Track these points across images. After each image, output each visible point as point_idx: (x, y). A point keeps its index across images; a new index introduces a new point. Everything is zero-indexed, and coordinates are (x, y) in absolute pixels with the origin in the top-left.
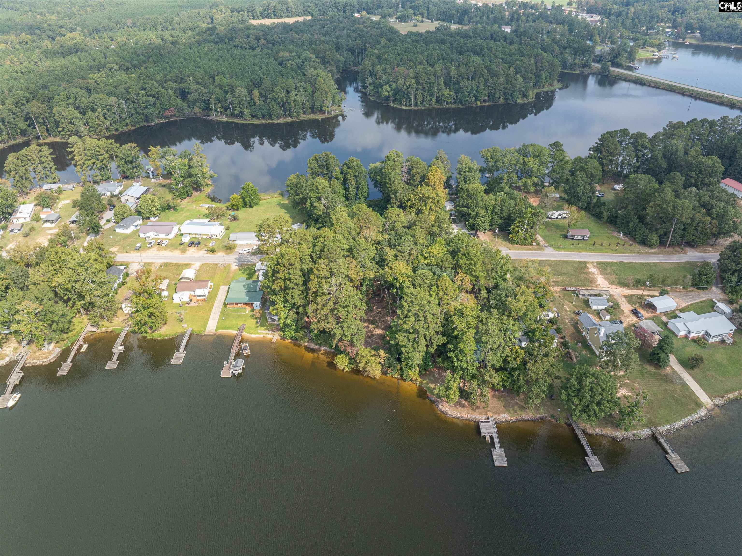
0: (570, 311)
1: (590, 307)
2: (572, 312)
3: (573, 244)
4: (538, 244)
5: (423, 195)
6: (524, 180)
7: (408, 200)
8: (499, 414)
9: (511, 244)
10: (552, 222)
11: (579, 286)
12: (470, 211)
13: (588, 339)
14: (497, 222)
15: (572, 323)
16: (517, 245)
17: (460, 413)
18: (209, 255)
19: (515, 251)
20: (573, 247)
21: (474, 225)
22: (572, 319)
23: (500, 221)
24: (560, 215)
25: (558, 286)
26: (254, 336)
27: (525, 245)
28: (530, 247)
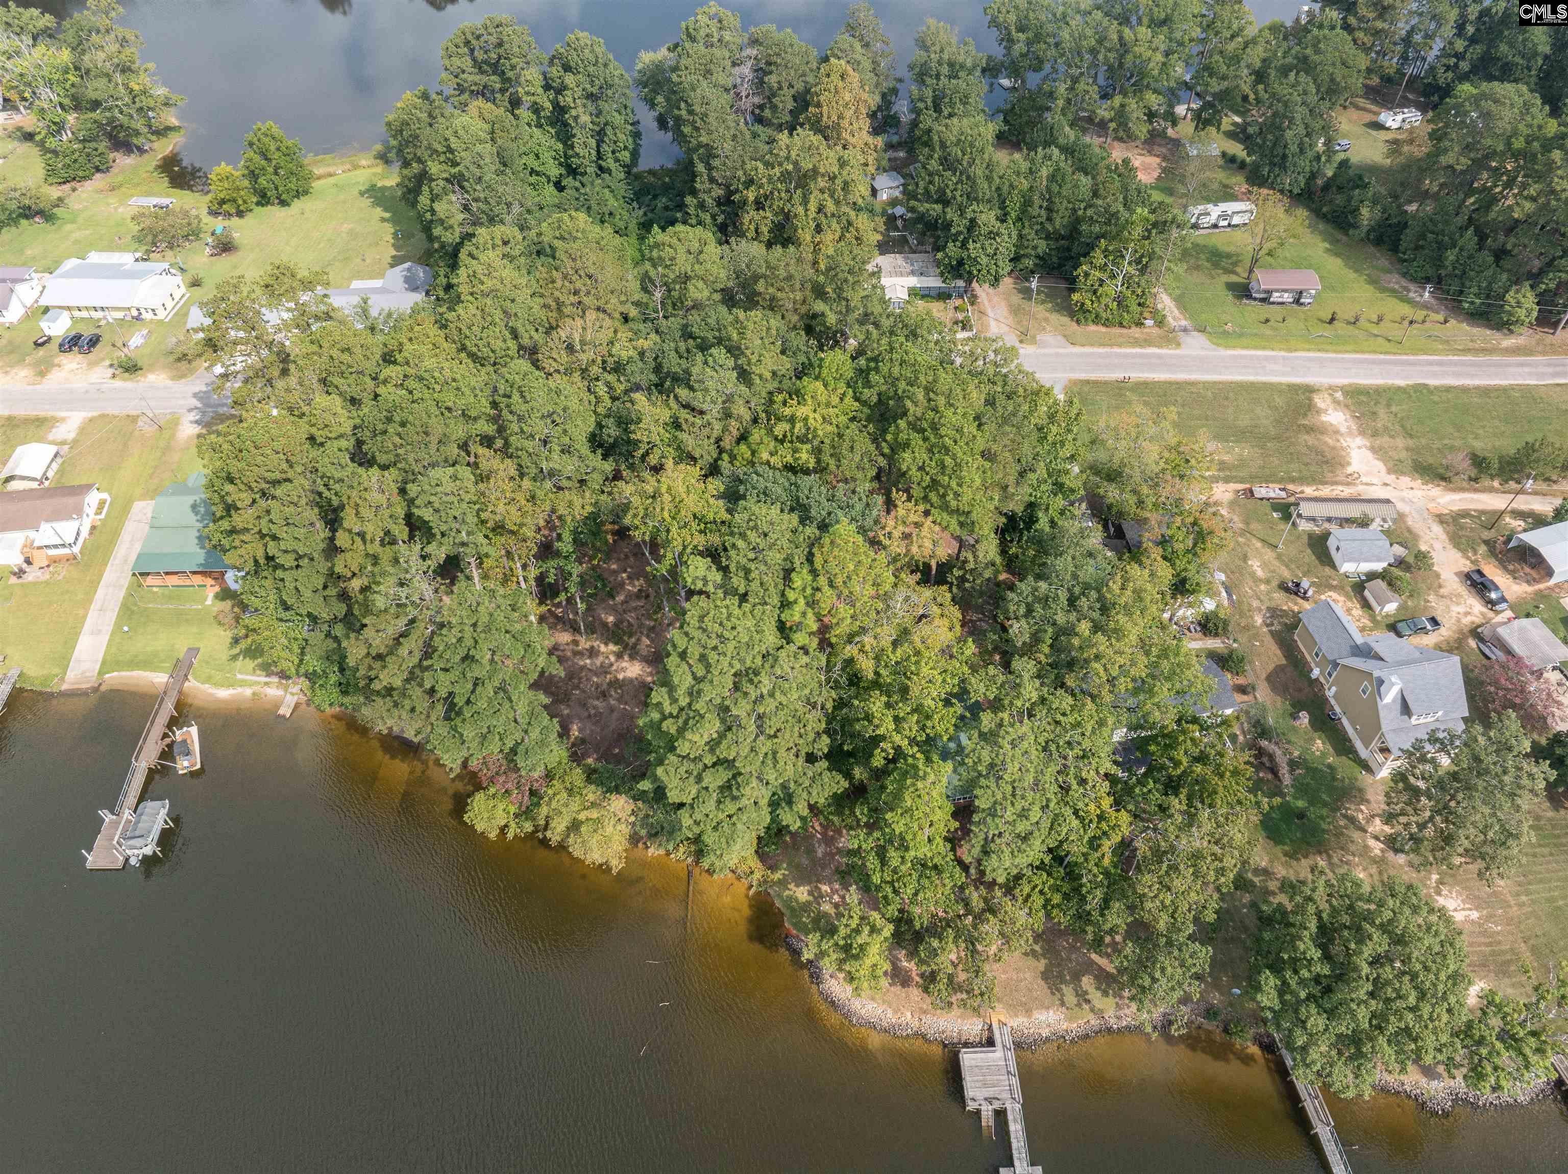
0: (1268, 582)
1: (1334, 566)
2: (1275, 583)
3: (1267, 321)
4: (1160, 323)
5: (796, 164)
6: (1117, 100)
7: (750, 182)
8: (1028, 1012)
9: (1078, 322)
10: (1200, 241)
11: (1293, 480)
12: (951, 214)
13: (1330, 692)
14: (1035, 248)
15: (1276, 627)
16: (1093, 328)
17: (895, 1012)
18: (118, 383)
19: (1087, 350)
20: (1269, 332)
21: (961, 263)
22: (1274, 613)
23: (1043, 246)
24: (1224, 216)
25: (1227, 480)
26: (224, 693)
27: (1121, 325)
28: (1135, 331)
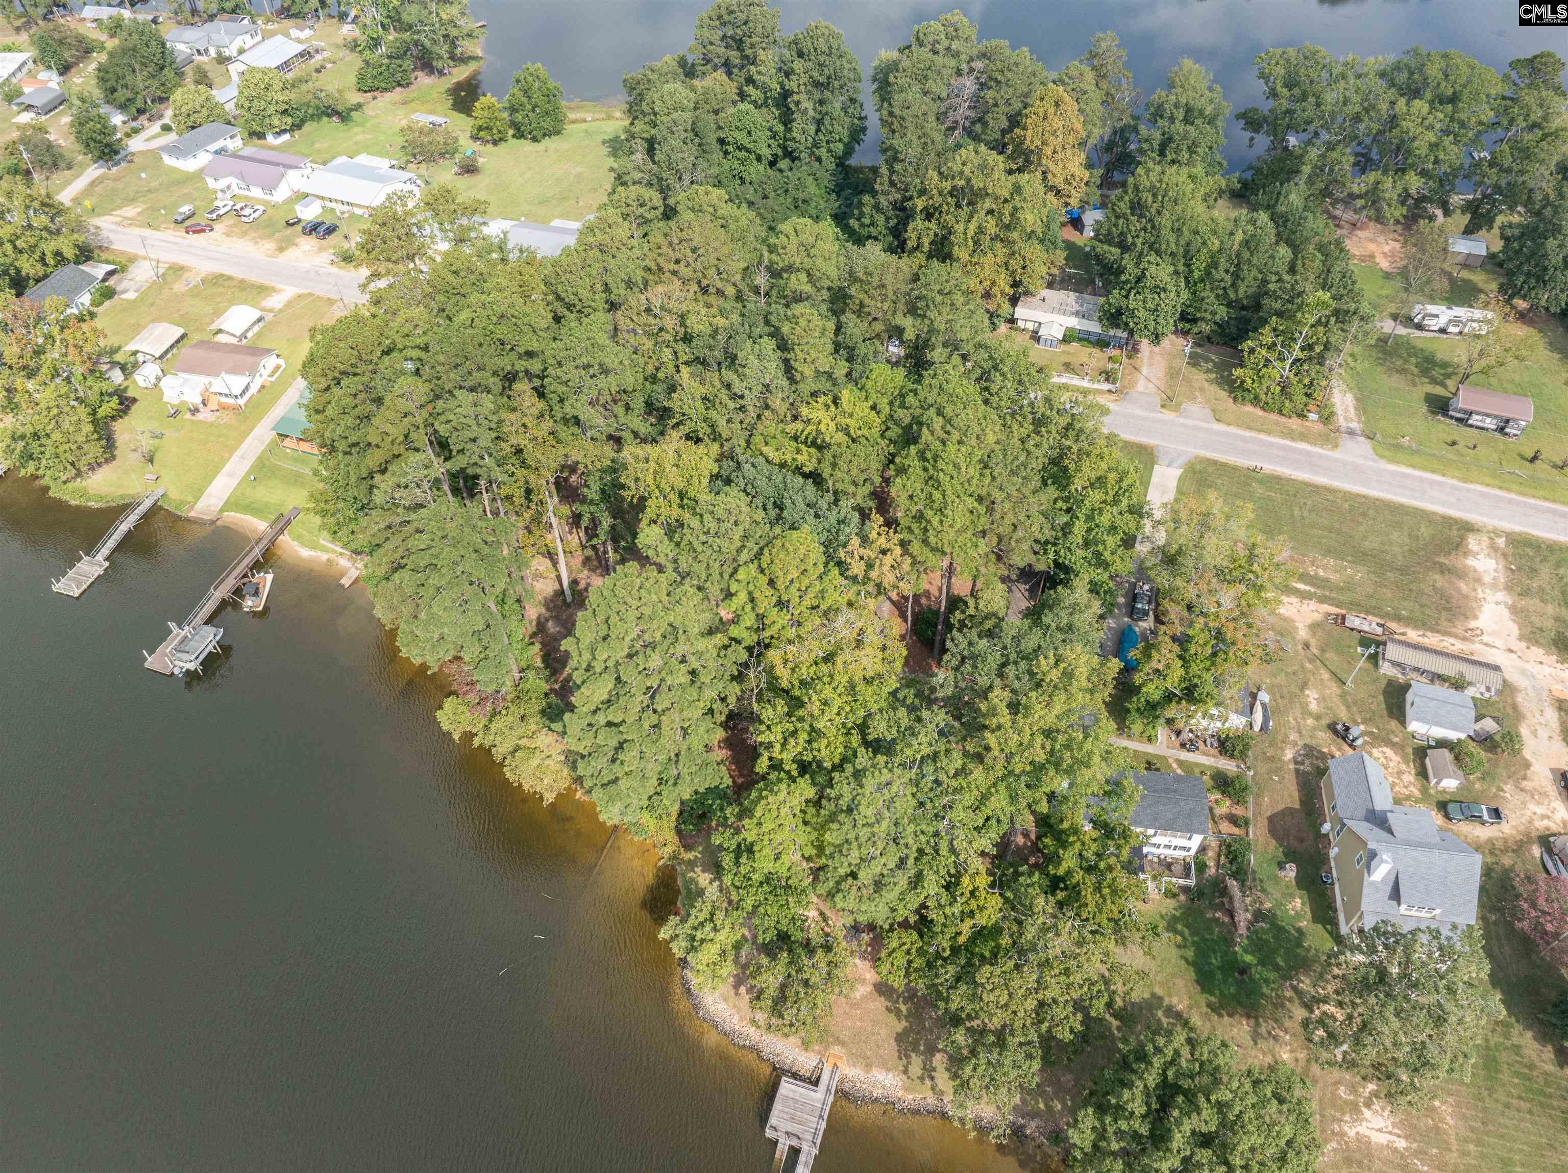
0: (1318, 717)
1: (1403, 721)
2: (1325, 722)
3: (1454, 443)
4: (1327, 418)
7: (922, 192)
8: (868, 1067)
9: (1235, 399)
10: (1419, 344)
11: (1398, 618)
13: (1334, 852)
14: (1213, 313)
15: (1306, 767)
16: (1249, 408)
17: (738, 1018)
18: (334, 270)
19: (1232, 429)
20: (1451, 456)
21: (1119, 312)
22: (1311, 751)
24: (1456, 321)
25: (1322, 600)
26: (305, 553)
27: (1280, 412)
28: (1295, 423)
